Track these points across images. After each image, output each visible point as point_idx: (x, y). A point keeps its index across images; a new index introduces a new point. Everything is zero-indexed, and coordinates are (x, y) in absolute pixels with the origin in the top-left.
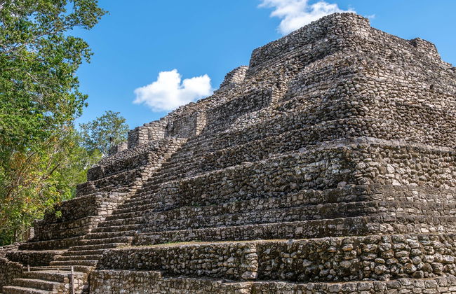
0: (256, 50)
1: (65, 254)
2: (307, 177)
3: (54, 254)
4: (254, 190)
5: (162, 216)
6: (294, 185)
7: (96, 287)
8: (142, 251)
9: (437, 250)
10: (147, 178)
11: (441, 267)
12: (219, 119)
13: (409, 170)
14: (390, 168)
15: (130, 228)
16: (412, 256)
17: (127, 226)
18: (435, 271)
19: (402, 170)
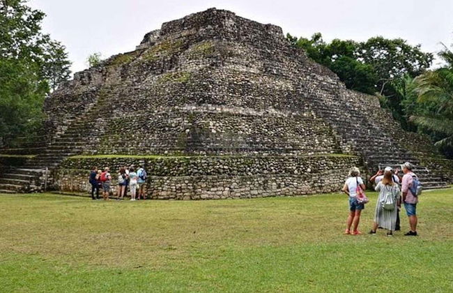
0: (164, 24)
1: (34, 158)
2: (173, 125)
3: (26, 158)
4: (148, 129)
5: (98, 139)
6: (167, 129)
7: (58, 179)
8: (87, 159)
9: (221, 164)
10: (88, 111)
11: (222, 171)
12: (137, 72)
13: (221, 124)
14: (211, 123)
15: (78, 145)
16: (208, 166)
17: (76, 143)
18: (219, 173)
19: (218, 125)
